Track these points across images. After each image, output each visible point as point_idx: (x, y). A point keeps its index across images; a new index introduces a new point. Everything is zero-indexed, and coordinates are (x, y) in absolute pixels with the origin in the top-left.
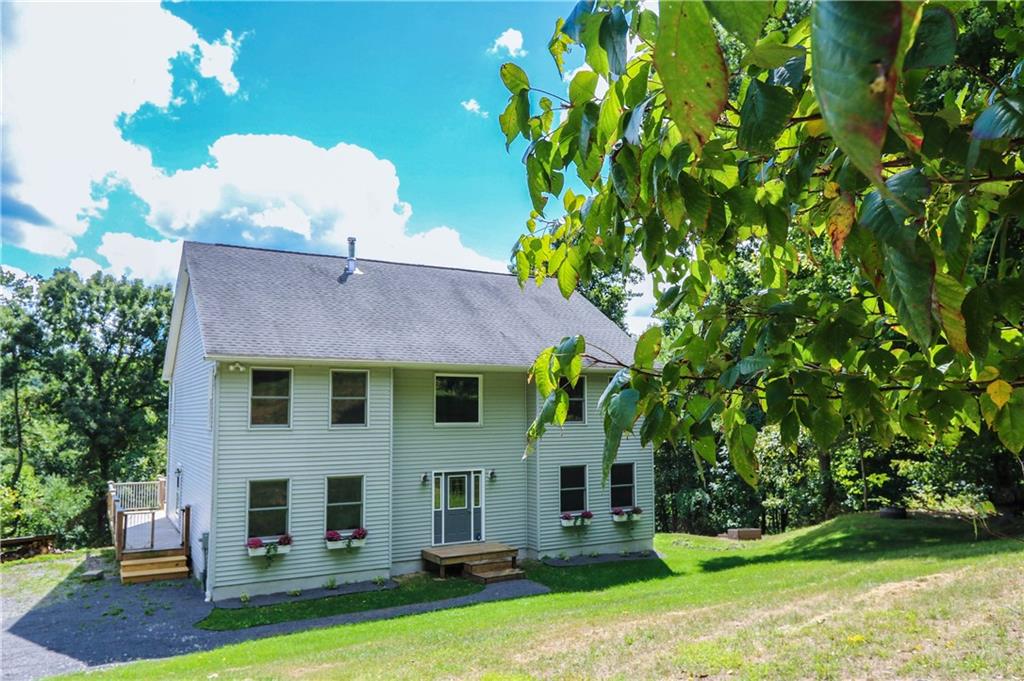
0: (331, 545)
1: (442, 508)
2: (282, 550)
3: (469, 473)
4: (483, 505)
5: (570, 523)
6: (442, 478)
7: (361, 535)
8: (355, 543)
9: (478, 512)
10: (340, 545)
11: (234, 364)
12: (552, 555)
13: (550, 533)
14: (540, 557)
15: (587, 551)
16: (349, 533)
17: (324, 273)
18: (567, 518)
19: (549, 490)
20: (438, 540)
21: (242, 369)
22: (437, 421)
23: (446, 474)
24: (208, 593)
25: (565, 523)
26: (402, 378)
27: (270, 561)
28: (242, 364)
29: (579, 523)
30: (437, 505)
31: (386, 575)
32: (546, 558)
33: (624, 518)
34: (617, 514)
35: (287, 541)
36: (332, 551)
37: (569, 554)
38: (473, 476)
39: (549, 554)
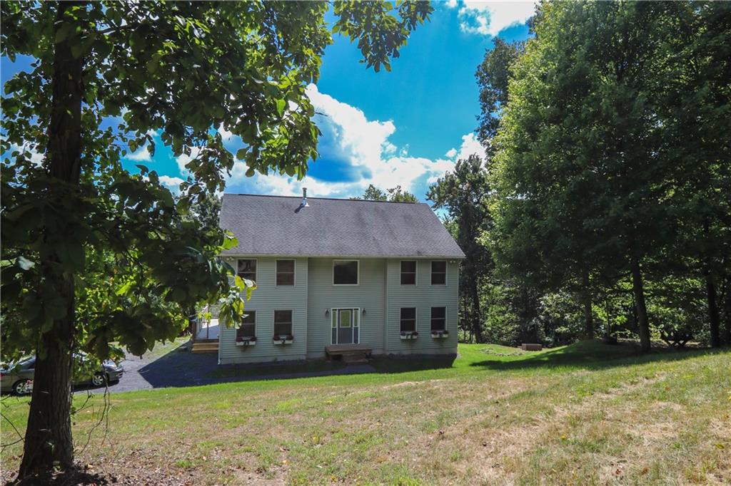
0: (276, 342)
1: (337, 327)
2: (252, 343)
3: (352, 310)
4: (359, 326)
5: (405, 337)
6: (337, 312)
7: (291, 338)
8: (287, 342)
9: (356, 329)
10: (280, 342)
11: (229, 257)
12: (395, 353)
13: (394, 341)
14: (388, 353)
15: (415, 352)
16: (285, 337)
17: (289, 207)
18: (403, 335)
19: (395, 320)
20: (334, 342)
21: (233, 259)
22: (335, 283)
23: (339, 310)
24: (219, 361)
25: (402, 337)
26: (312, 263)
27: (245, 348)
28: (233, 257)
29: (409, 337)
30: (334, 325)
31: (304, 358)
32: (391, 354)
33: (438, 336)
34: (433, 333)
35: (254, 339)
36: (277, 345)
37: (405, 353)
38: (354, 311)
39: (393, 352)
